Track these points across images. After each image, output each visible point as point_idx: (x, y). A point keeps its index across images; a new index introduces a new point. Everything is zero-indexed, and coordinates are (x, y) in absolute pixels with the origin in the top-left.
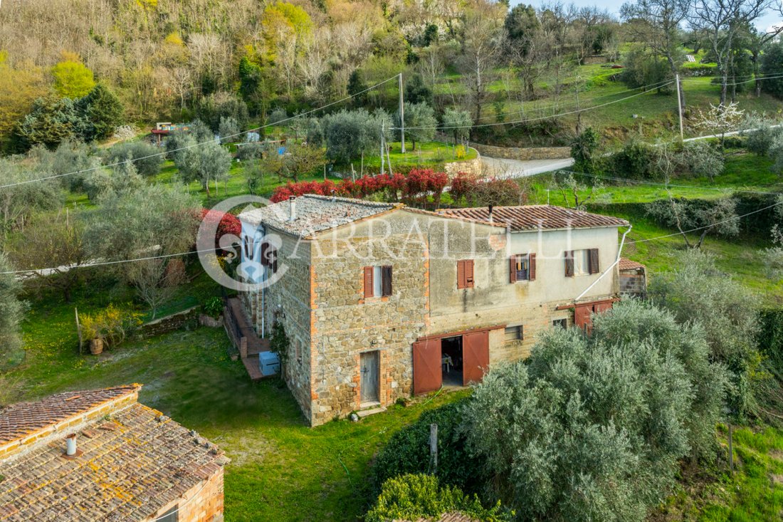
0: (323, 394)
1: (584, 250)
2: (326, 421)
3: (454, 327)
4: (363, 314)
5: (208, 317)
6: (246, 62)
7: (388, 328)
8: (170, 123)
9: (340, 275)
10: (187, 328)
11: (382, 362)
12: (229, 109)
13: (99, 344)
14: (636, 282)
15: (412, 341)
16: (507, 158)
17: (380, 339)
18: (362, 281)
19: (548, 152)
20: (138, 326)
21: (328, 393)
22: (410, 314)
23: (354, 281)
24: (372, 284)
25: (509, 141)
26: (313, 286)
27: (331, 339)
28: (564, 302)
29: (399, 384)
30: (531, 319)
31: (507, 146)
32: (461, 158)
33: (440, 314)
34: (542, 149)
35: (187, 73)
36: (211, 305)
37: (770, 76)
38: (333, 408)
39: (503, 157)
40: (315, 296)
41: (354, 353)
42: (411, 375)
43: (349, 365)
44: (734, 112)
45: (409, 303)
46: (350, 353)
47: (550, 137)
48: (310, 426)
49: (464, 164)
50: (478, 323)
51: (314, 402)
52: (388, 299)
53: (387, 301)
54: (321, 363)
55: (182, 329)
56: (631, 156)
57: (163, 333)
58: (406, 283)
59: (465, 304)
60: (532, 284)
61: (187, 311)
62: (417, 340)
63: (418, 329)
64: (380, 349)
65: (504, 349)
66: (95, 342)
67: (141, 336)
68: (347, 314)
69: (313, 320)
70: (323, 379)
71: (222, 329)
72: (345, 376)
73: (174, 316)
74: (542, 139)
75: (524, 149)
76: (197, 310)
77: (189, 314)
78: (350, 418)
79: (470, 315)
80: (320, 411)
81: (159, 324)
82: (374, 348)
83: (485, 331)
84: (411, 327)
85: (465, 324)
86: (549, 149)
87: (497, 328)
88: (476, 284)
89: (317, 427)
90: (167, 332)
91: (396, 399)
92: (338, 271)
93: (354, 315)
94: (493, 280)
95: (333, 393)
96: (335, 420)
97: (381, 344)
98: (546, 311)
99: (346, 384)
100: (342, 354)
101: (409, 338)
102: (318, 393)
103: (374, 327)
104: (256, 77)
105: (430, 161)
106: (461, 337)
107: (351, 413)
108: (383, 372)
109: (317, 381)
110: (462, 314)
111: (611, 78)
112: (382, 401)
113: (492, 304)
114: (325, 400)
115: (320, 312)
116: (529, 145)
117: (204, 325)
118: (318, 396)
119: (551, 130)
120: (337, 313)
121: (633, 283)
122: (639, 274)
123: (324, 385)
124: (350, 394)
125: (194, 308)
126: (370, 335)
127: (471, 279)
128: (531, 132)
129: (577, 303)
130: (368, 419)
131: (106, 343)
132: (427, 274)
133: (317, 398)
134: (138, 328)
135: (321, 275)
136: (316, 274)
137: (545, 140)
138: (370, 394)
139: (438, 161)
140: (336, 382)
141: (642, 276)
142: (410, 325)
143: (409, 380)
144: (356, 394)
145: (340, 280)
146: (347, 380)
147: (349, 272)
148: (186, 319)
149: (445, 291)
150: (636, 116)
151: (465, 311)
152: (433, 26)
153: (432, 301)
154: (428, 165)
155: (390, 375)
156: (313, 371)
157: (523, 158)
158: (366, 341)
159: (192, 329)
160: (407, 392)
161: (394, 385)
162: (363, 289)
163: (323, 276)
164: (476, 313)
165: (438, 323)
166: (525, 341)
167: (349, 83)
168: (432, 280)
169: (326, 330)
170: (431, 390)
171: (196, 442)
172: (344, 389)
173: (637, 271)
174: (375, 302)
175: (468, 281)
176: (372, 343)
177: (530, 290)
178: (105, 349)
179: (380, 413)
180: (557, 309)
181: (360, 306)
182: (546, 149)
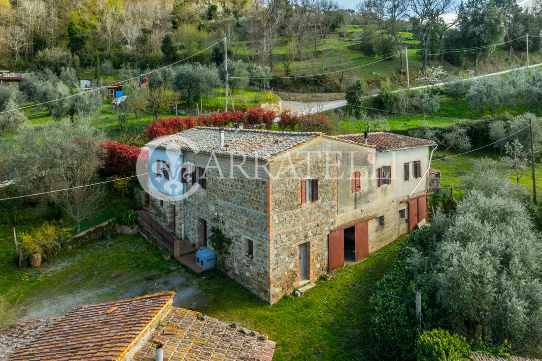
0: (277, 279)
1: (412, 162)
2: (279, 299)
3: (350, 220)
4: (300, 216)
5: (124, 227)
6: (74, 24)
7: (314, 225)
8: (8, 71)
9: (287, 188)
10: (109, 237)
11: (311, 250)
12: (65, 61)
13: (38, 257)
14: (435, 181)
15: (328, 233)
16: (293, 100)
17: (310, 234)
18: (300, 191)
19: (321, 97)
20: (67, 239)
21: (280, 278)
22: (327, 213)
23: (295, 191)
24: (306, 193)
25: (293, 88)
26: (271, 196)
27: (282, 236)
28: (404, 197)
29: (320, 265)
30: (388, 211)
31: (292, 92)
32: (270, 100)
33: (343, 212)
34: (317, 94)
35: (21, 31)
36: (127, 217)
37: (449, 51)
38: (283, 289)
39: (290, 100)
40: (272, 204)
41: (295, 246)
42: (327, 258)
43: (292, 255)
44: (441, 72)
45: (326, 205)
46: (293, 246)
47: (322, 86)
48: (269, 304)
49: (273, 104)
50: (363, 216)
51: (272, 286)
52: (314, 203)
53: (314, 205)
54: (276, 255)
55: (103, 238)
56: (383, 99)
57: (88, 243)
58: (324, 191)
59: (356, 203)
60: (389, 186)
61: (106, 223)
62: (331, 231)
63: (331, 224)
64: (310, 241)
65: (375, 233)
66: (35, 256)
67: (70, 247)
68: (291, 216)
69: (271, 224)
70: (278, 267)
71: (138, 235)
72: (290, 263)
73: (96, 228)
74: (316, 87)
75: (305, 94)
76: (113, 221)
77: (107, 225)
78: (294, 294)
79: (358, 210)
80: (276, 291)
81: (84, 235)
82: (307, 240)
83: (365, 221)
84: (327, 223)
85: (356, 217)
86: (322, 94)
87: (372, 218)
88: (362, 189)
89: (274, 304)
90: (91, 242)
91: (319, 276)
92: (286, 184)
93: (295, 217)
94: (370, 185)
95: (283, 277)
96: (285, 297)
97: (310, 237)
98: (395, 205)
99: (291, 269)
100: (288, 247)
101: (326, 230)
102: (274, 279)
103: (306, 225)
104: (83, 37)
105: (250, 102)
106: (354, 227)
107: (294, 291)
108: (312, 257)
109: (274, 269)
110: (354, 211)
111: (349, 48)
112: (311, 279)
113: (369, 202)
114: (278, 283)
115: (275, 217)
116: (307, 92)
117: (121, 234)
118: (274, 281)
119: (321, 81)
120: (285, 216)
121: (433, 183)
122: (436, 176)
123: (278, 272)
124: (293, 277)
125: (111, 221)
126: (304, 230)
127: (358, 185)
128: (308, 82)
129: (410, 198)
130: (306, 294)
131: (45, 255)
132: (336, 184)
133: (274, 283)
134: (68, 241)
135: (275, 188)
136: (273, 187)
137: (319, 89)
138: (303, 275)
139: (256, 102)
140: (285, 269)
141: (439, 178)
142: (327, 221)
143: (326, 261)
144: (296, 276)
145: (287, 191)
146: (291, 266)
147: (292, 185)
148: (105, 229)
149: (346, 195)
150: (374, 73)
151: (356, 208)
152: (214, 6)
153: (339, 202)
154: (250, 105)
155: (316, 259)
156: (271, 263)
157: (304, 100)
158: (302, 236)
159: (113, 237)
160: (325, 271)
161: (318, 266)
162: (300, 197)
163: (277, 189)
164: (362, 209)
165: (342, 218)
166: (386, 225)
167: (162, 44)
168: (339, 188)
169: (279, 230)
170: (338, 266)
171: (242, 332)
172: (290, 273)
173: (436, 174)
174: (307, 206)
175: (358, 187)
176: (306, 237)
177: (388, 191)
178: (44, 260)
179: (312, 288)
180: (401, 202)
181: (298, 211)
182: (320, 95)
